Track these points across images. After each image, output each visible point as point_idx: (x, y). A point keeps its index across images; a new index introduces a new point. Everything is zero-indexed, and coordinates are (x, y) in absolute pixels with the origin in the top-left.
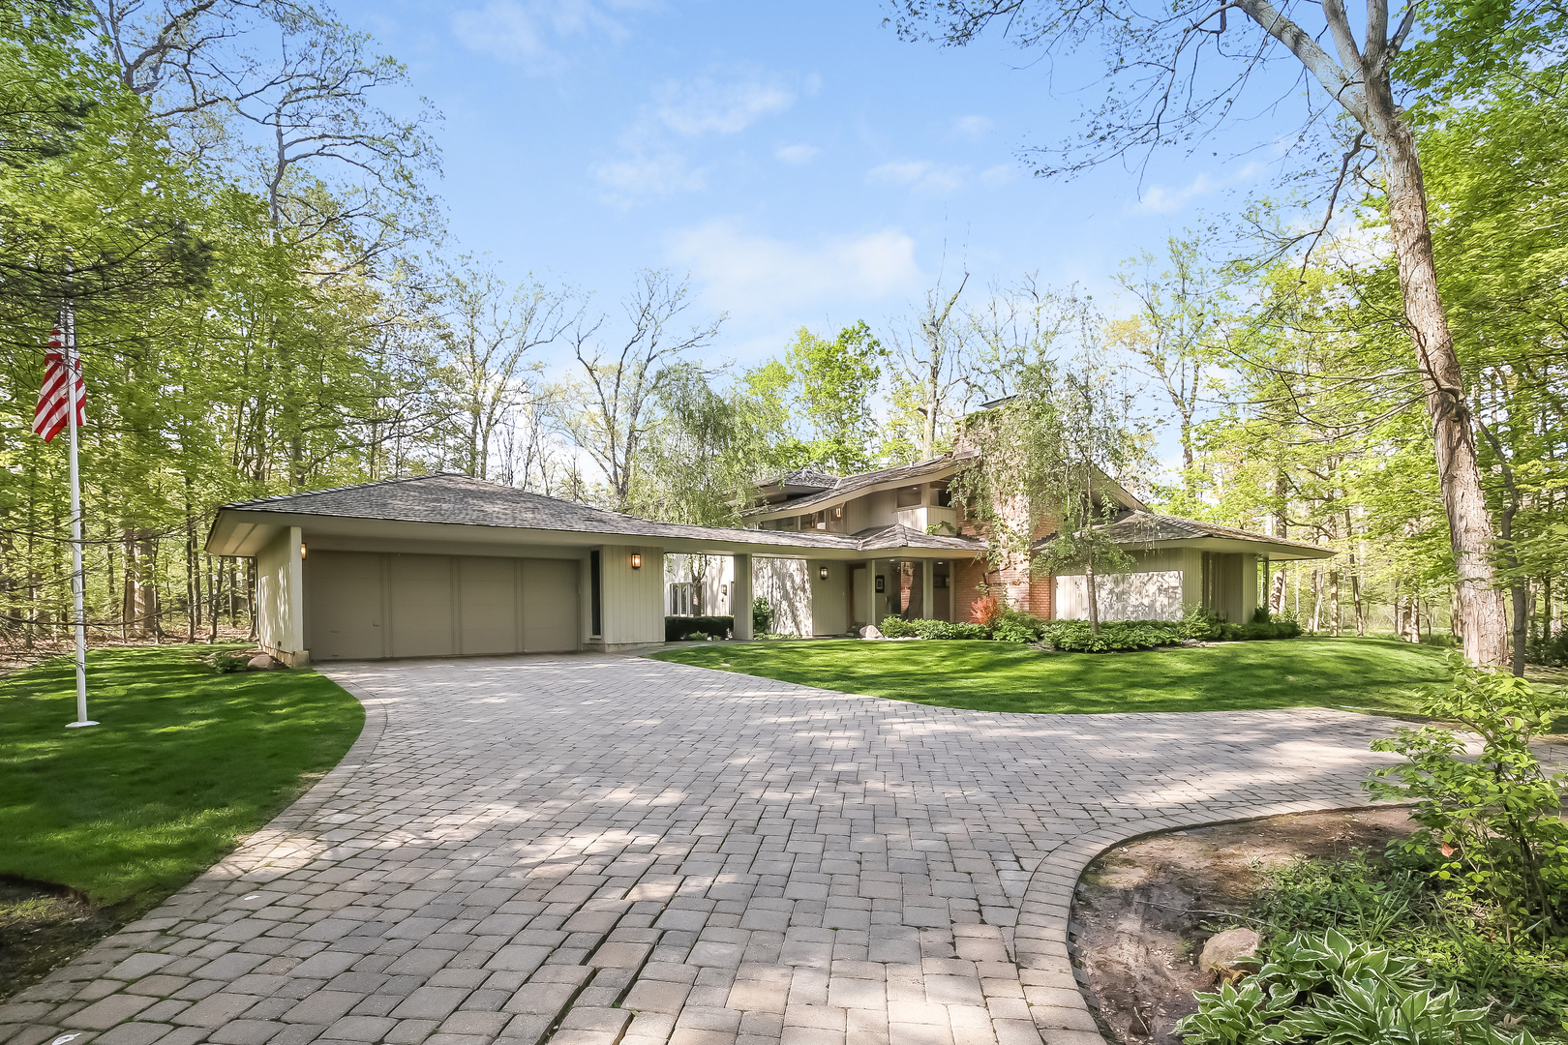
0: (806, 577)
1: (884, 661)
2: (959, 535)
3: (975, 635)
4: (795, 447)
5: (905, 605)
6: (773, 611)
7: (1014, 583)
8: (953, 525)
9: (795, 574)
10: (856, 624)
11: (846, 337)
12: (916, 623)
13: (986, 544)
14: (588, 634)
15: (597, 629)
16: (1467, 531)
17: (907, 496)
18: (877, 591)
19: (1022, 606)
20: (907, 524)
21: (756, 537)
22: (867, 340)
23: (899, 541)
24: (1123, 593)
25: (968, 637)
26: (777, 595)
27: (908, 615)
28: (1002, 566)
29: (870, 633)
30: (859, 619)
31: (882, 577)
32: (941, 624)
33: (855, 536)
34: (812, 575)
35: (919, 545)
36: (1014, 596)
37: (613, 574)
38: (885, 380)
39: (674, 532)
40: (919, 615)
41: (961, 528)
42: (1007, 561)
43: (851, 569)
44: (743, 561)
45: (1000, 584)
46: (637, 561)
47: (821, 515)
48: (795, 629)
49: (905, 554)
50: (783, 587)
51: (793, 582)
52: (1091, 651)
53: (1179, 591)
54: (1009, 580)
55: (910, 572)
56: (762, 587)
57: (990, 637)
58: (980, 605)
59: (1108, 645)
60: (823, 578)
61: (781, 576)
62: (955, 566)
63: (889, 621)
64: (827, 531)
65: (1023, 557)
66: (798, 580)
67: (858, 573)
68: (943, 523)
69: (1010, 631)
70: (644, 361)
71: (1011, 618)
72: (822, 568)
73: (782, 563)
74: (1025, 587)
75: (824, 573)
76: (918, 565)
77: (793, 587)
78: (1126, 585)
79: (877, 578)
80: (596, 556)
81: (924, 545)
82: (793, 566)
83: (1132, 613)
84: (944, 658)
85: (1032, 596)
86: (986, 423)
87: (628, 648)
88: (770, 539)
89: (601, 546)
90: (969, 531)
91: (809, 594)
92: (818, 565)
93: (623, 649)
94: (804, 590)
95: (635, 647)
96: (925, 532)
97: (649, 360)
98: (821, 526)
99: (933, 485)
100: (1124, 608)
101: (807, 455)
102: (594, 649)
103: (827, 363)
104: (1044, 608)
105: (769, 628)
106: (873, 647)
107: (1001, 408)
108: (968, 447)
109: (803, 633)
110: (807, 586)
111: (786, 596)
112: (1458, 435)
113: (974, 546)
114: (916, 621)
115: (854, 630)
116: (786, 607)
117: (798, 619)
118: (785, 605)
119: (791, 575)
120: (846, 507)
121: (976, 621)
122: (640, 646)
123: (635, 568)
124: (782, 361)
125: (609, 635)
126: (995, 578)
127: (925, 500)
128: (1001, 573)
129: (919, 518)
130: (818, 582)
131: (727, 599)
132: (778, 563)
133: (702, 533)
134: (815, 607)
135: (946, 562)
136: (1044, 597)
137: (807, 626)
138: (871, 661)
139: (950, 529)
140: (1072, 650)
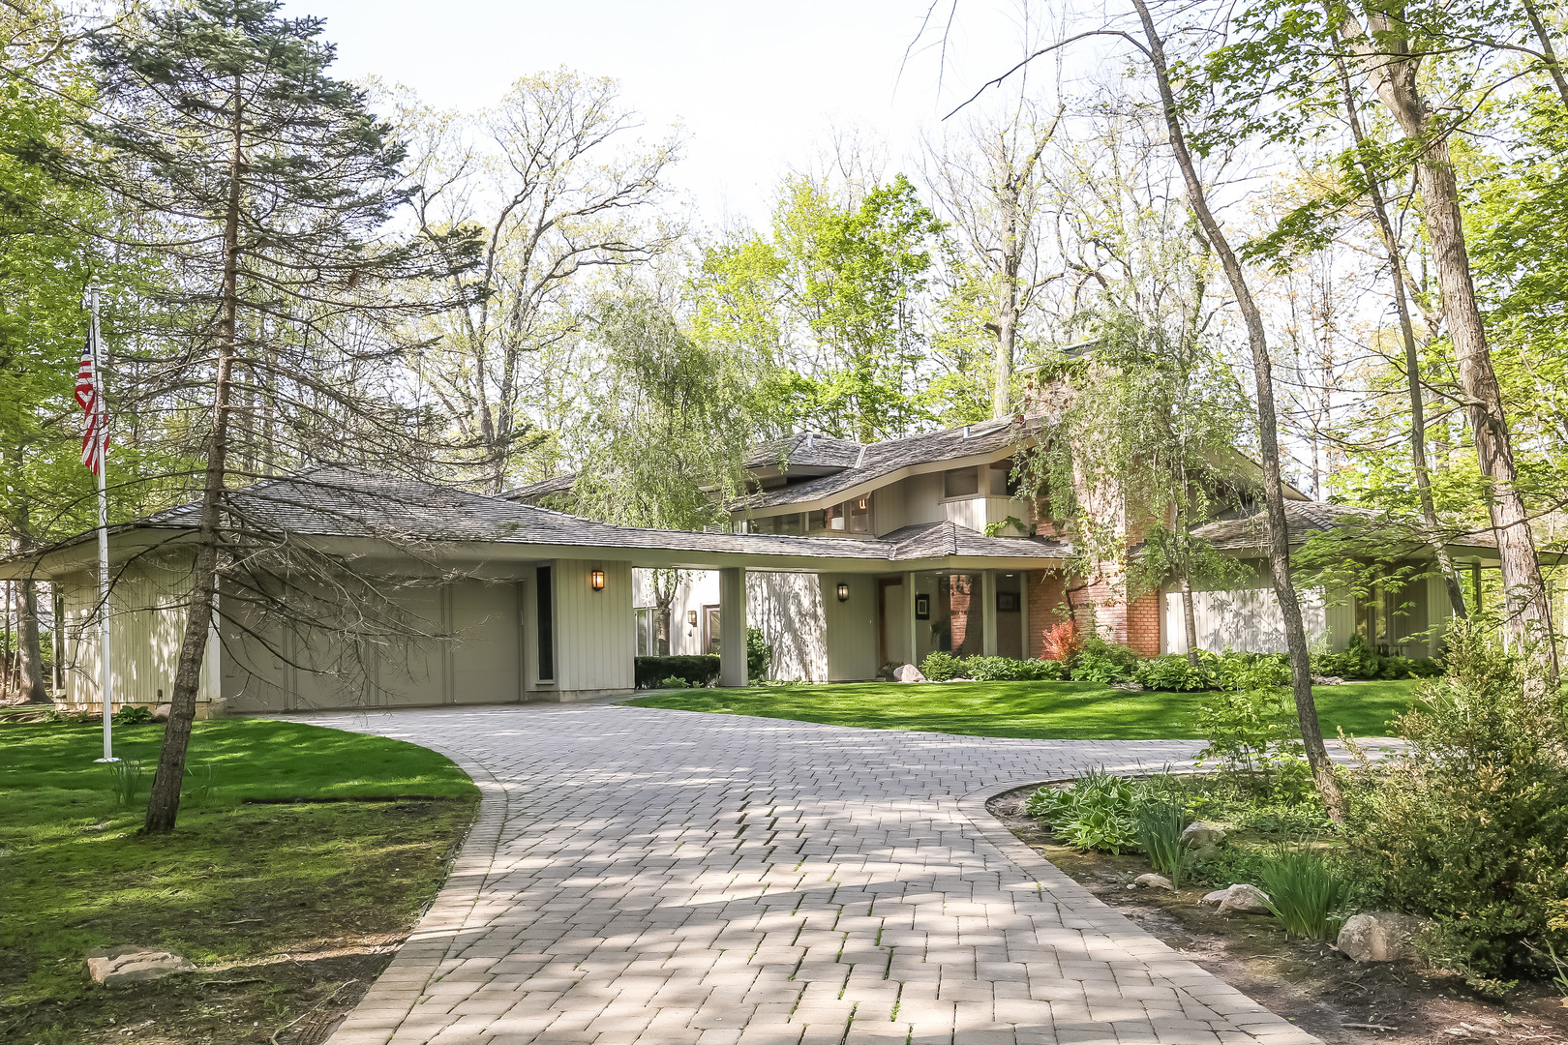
0: (818, 598)
1: (922, 703)
2: (1032, 536)
3: (1047, 675)
4: (794, 383)
5: (959, 636)
6: (770, 648)
7: (1107, 604)
8: (1024, 521)
9: (802, 593)
10: (890, 664)
11: (877, 203)
12: (971, 662)
13: (1069, 550)
14: (533, 679)
15: (547, 669)
16: (1508, 546)
17: (957, 483)
18: (918, 617)
19: (1118, 636)
20: (960, 521)
21: (752, 545)
22: (909, 209)
23: (945, 548)
24: (1252, 615)
25: (1039, 677)
26: (777, 625)
27: (962, 652)
28: (1091, 580)
29: (908, 674)
30: (892, 657)
31: (925, 597)
32: (1001, 663)
33: (883, 538)
34: (826, 594)
35: (973, 552)
36: (1106, 620)
37: (567, 598)
38: (938, 269)
39: (646, 541)
40: (978, 650)
41: (1034, 526)
42: (1097, 573)
43: (883, 584)
44: (733, 578)
45: (1087, 605)
46: (599, 580)
47: (837, 510)
48: (803, 674)
49: (953, 564)
50: (784, 613)
51: (799, 604)
52: (1182, 690)
53: (1322, 612)
54: (1099, 600)
55: (967, 590)
56: (757, 614)
57: (1066, 677)
58: (1055, 633)
59: (1205, 682)
60: (842, 599)
61: (782, 598)
62: (1028, 581)
63: (933, 658)
64: (847, 531)
65: (1118, 567)
66: (806, 602)
67: (890, 590)
68: (1010, 520)
69: (1092, 668)
70: (533, 232)
71: (1099, 652)
72: (841, 585)
73: (784, 579)
74: (1121, 609)
75: (844, 592)
76: (975, 578)
77: (800, 612)
78: (1256, 605)
79: (917, 598)
80: (544, 575)
81: (980, 553)
82: (798, 583)
83: (1265, 642)
84: (998, 700)
85: (1131, 621)
86: (1067, 378)
87: (588, 696)
88: (771, 546)
89: (553, 561)
90: (1045, 530)
91: (822, 623)
92: (834, 581)
93: (582, 697)
94: (815, 617)
95: (596, 695)
96: (983, 531)
97: (540, 231)
98: (837, 523)
99: (993, 466)
100: (1255, 636)
101: (811, 397)
102: (545, 697)
103: (845, 246)
104: (1149, 638)
105: (764, 672)
106: (910, 689)
107: (1087, 357)
108: (1044, 411)
109: (815, 677)
110: (820, 611)
111: (789, 626)
112: (1494, 448)
113: (1053, 553)
114: (972, 658)
115: (886, 673)
116: (789, 642)
117: (808, 659)
118: (787, 639)
119: (796, 596)
120: (873, 498)
121: (1049, 656)
122: (603, 693)
123: (597, 589)
124: (770, 239)
125: (566, 677)
126: (1079, 598)
127: (983, 489)
128: (1090, 590)
129: (976, 513)
130: (835, 605)
131: (697, 631)
132: (777, 578)
133: (680, 540)
134: (833, 643)
135: (1017, 573)
136: (1150, 622)
137: (820, 669)
138: (906, 704)
139: (1020, 527)
140: (1161, 689)
